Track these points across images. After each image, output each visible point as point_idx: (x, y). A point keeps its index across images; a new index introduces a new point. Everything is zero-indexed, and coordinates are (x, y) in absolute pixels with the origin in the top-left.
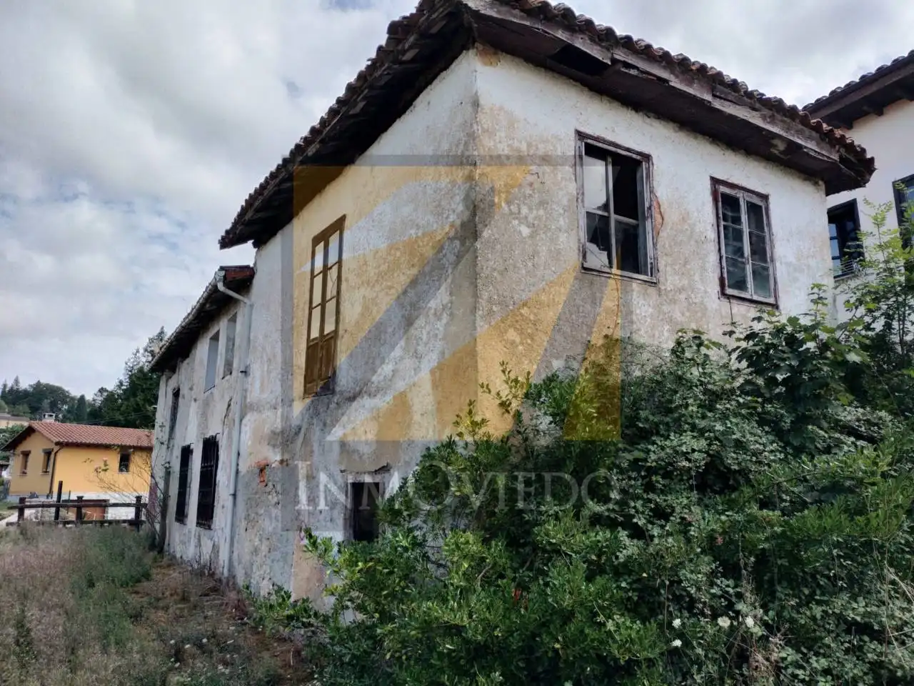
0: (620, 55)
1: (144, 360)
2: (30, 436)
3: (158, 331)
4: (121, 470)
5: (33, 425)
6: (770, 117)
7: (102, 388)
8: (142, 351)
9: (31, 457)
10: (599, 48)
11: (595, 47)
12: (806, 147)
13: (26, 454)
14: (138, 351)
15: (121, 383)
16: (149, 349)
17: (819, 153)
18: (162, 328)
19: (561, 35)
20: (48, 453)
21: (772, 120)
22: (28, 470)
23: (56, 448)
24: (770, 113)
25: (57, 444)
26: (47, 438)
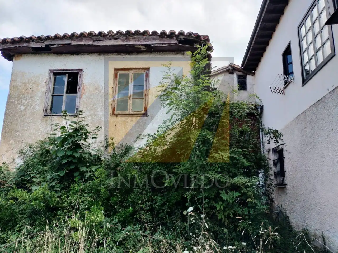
0: (48, 43)
6: (126, 39)
10: (39, 43)
11: (38, 44)
12: (152, 44)
17: (162, 44)
19: (25, 45)
21: (128, 39)
24: (125, 37)
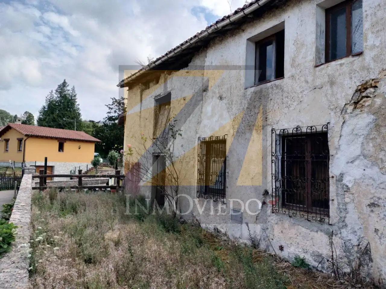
1: (56, 96)
2: (8, 131)
3: (62, 82)
4: (59, 151)
5: (10, 125)
7: (26, 112)
8: (54, 92)
9: (10, 142)
13: (7, 141)
14: (52, 92)
15: (44, 107)
16: (58, 91)
18: (65, 80)
20: (20, 140)
22: (9, 149)
23: (25, 138)
25: (26, 135)
26: (20, 132)
